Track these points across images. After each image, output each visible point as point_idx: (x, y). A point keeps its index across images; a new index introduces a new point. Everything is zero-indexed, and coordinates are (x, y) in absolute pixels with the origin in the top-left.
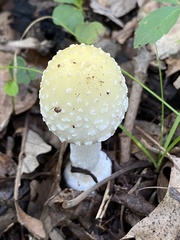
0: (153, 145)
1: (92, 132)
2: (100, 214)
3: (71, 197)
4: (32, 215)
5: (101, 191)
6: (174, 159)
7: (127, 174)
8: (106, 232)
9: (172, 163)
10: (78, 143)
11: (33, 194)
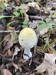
0: (41, 50)
1: (29, 46)
2: (30, 64)
3: (24, 60)
4: (16, 64)
5: (30, 60)
6: (45, 53)
7: (35, 56)
8: (31, 68)
9: (45, 54)
10: (26, 48)
11: (16, 59)
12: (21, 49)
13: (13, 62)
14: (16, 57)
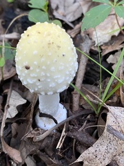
0: (94, 98)
1: (52, 85)
2: (59, 146)
3: (39, 134)
4: (14, 147)
5: (59, 130)
6: (108, 107)
7: (77, 118)
8: (63, 158)
9: (108, 111)
10: (43, 93)
11: (14, 132)
12: (29, 97)
13: (3, 143)
14: (14, 125)
